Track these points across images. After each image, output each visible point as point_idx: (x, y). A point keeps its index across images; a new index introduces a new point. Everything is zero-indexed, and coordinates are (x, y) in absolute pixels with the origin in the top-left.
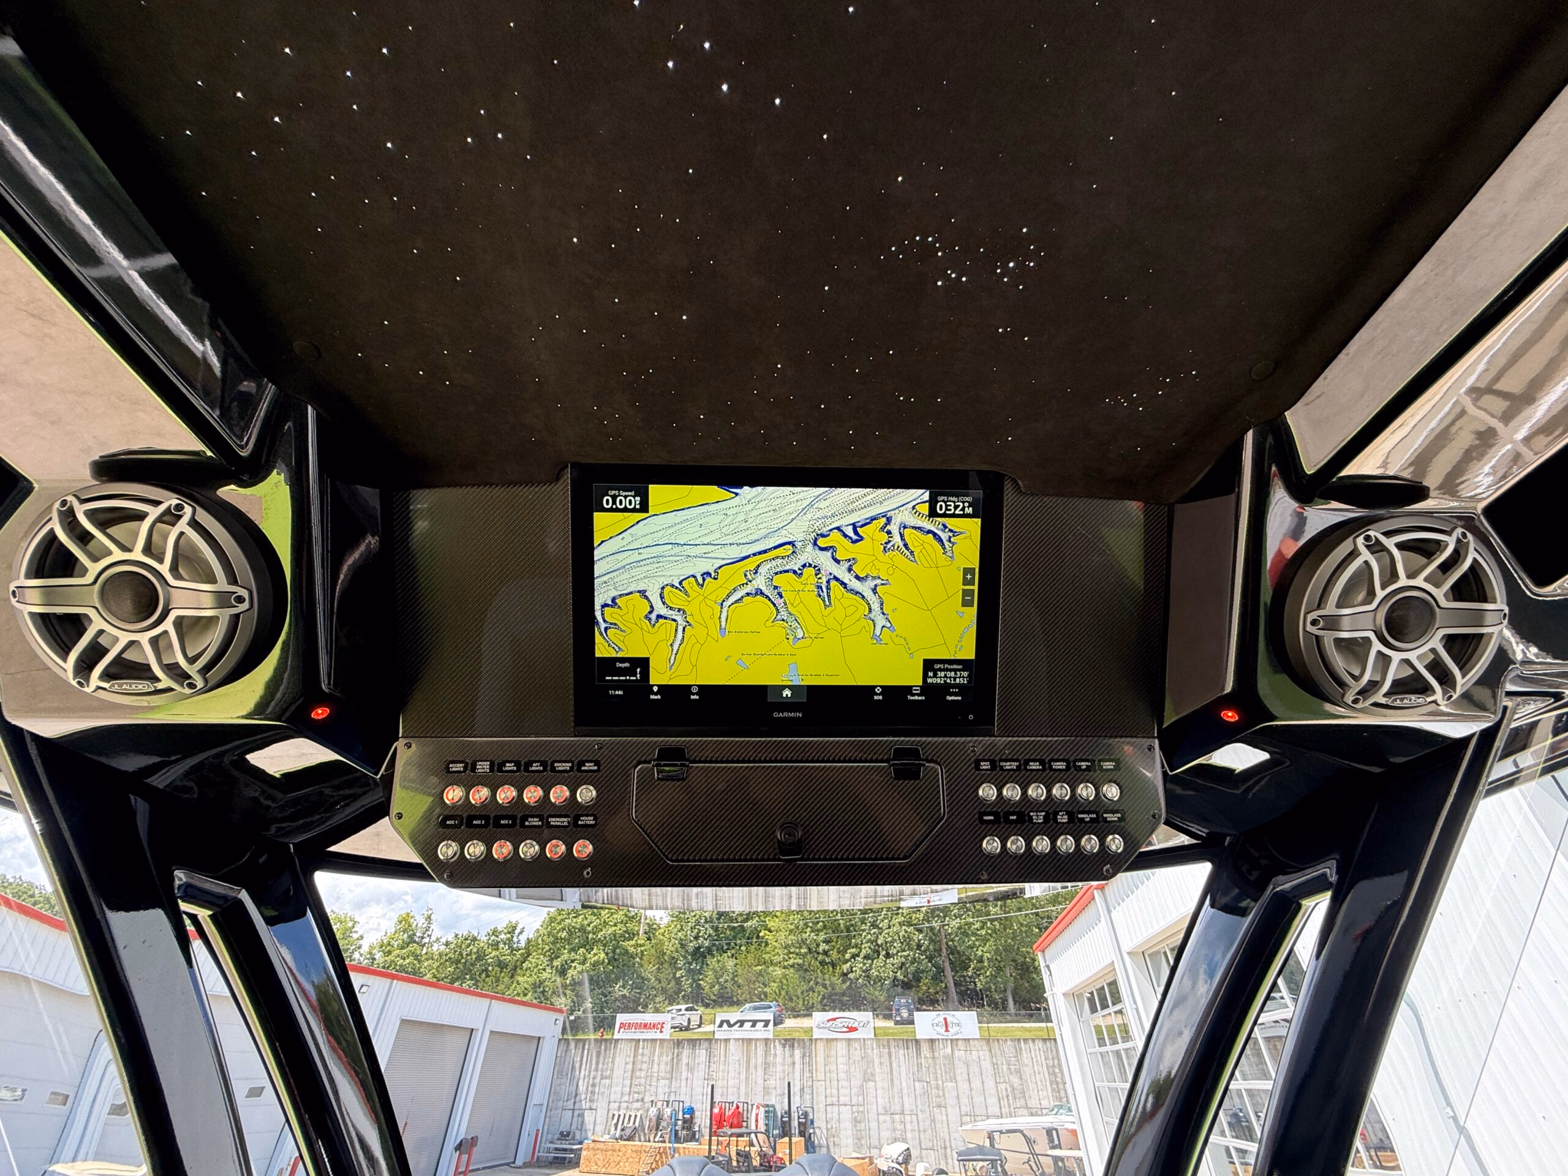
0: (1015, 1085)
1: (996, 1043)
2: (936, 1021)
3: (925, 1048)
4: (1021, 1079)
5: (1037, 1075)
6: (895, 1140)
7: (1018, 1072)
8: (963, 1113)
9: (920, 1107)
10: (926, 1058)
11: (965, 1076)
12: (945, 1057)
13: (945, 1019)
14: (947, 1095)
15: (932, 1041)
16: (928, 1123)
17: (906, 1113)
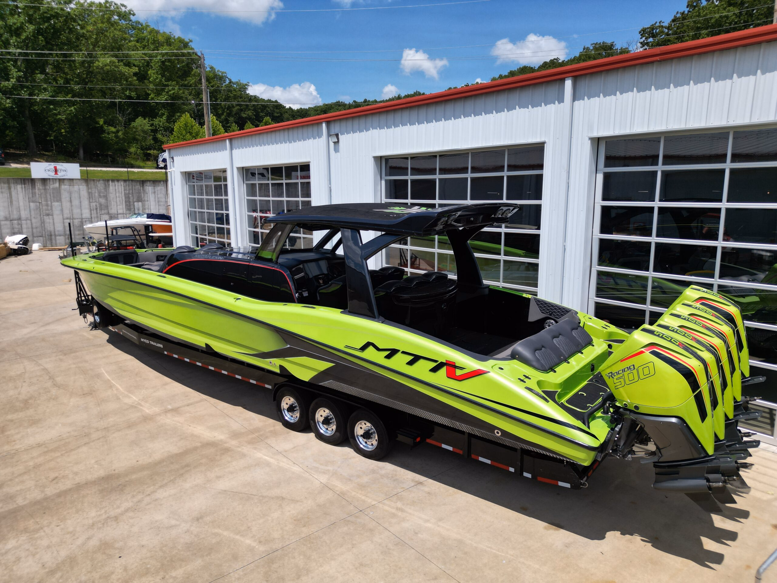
0: (102, 203)
1: (92, 182)
2: (48, 168)
3: (39, 185)
4: (107, 200)
5: (118, 199)
6: (14, 234)
7: (106, 197)
8: (65, 218)
9: (33, 216)
10: (39, 189)
11: (68, 199)
12: (54, 189)
13: (55, 168)
14: (54, 209)
15: (44, 181)
16: (38, 224)
17: (22, 219)
